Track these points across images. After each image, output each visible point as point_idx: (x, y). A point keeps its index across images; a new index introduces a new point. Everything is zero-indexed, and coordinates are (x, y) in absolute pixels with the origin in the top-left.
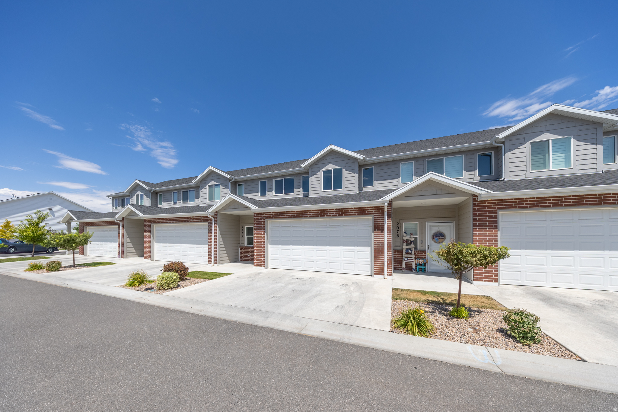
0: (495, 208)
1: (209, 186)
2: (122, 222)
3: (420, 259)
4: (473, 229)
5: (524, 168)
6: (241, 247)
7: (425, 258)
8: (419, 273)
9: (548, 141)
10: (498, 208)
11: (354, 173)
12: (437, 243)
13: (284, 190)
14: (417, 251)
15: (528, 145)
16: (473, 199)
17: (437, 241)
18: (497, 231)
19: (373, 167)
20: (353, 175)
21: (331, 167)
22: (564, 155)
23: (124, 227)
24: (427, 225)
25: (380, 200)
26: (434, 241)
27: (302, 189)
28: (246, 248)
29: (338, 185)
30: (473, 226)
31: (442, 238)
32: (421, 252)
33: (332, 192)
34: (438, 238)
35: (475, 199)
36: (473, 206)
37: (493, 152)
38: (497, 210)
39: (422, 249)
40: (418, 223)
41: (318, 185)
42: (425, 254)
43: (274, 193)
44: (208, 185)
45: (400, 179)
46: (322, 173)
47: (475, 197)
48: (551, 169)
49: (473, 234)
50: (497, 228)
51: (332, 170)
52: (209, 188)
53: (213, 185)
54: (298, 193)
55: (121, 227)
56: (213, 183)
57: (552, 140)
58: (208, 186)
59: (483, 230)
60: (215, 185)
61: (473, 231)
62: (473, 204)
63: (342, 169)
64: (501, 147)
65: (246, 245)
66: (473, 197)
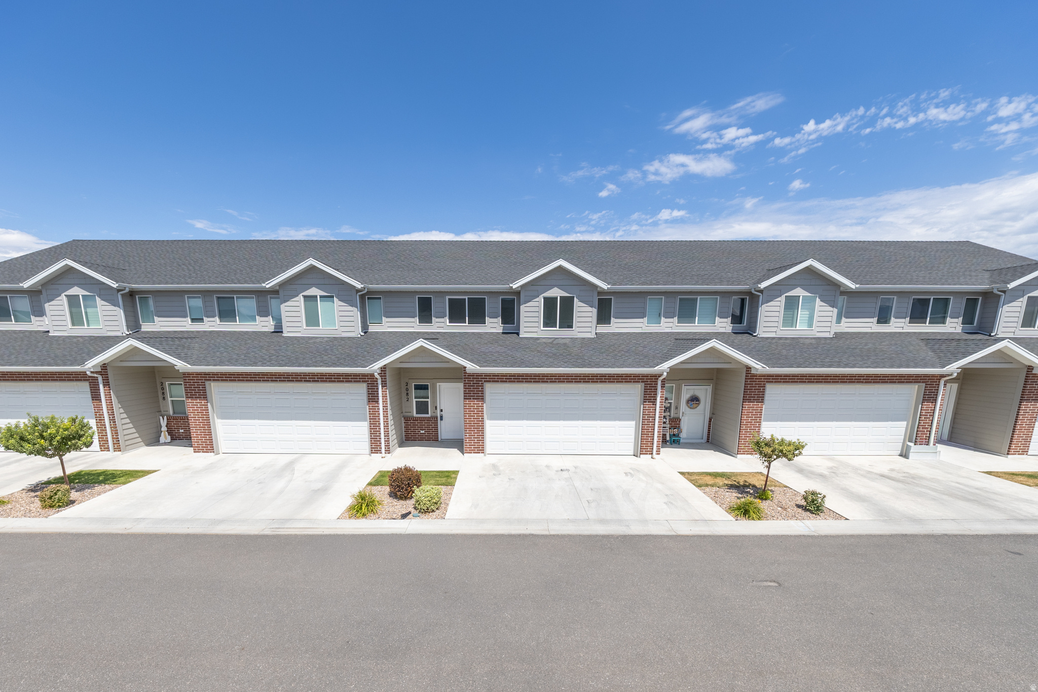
0: (764, 382)
1: (305, 297)
2: (101, 375)
3: (674, 429)
4: (743, 402)
5: (776, 324)
6: (407, 419)
7: (679, 426)
8: (673, 445)
9: (799, 296)
10: (767, 382)
11: (592, 307)
12: (691, 408)
13: (467, 318)
14: (671, 419)
15: (783, 299)
16: (747, 371)
17: (691, 407)
18: (763, 405)
19: (613, 297)
20: (590, 309)
21: (556, 293)
22: (808, 313)
23: (111, 386)
24: (684, 388)
25: (656, 368)
26: (689, 407)
27: (500, 319)
28: (416, 419)
29: (567, 322)
30: (743, 399)
31: (697, 402)
32: (675, 420)
33: (556, 332)
34: (692, 403)
35: (749, 371)
36: (746, 379)
37: (748, 297)
38: (765, 384)
39: (676, 416)
40: (674, 385)
41: (537, 319)
42: (679, 422)
43: (448, 321)
44: (303, 295)
45: (646, 319)
46: (543, 300)
47: (748, 368)
48: (797, 328)
49: (742, 407)
50: (763, 402)
51: (559, 298)
52: (305, 301)
53: (316, 297)
54: (493, 325)
55: (101, 386)
56: (313, 291)
57: (803, 296)
58: (302, 297)
59: (752, 404)
60: (321, 297)
61: (743, 405)
62: (746, 376)
63: (574, 297)
64: (759, 296)
65: (415, 415)
66: (747, 368)
